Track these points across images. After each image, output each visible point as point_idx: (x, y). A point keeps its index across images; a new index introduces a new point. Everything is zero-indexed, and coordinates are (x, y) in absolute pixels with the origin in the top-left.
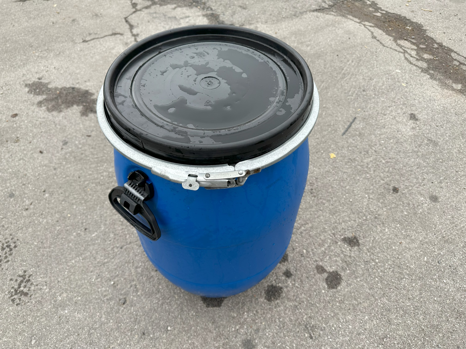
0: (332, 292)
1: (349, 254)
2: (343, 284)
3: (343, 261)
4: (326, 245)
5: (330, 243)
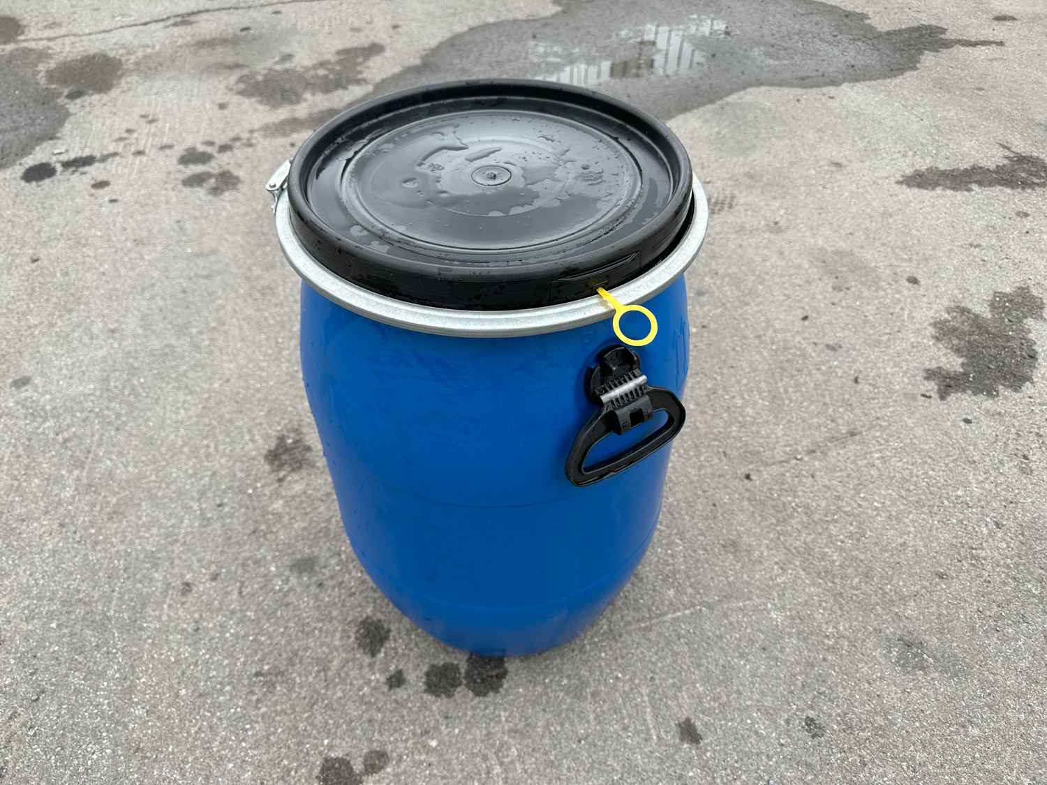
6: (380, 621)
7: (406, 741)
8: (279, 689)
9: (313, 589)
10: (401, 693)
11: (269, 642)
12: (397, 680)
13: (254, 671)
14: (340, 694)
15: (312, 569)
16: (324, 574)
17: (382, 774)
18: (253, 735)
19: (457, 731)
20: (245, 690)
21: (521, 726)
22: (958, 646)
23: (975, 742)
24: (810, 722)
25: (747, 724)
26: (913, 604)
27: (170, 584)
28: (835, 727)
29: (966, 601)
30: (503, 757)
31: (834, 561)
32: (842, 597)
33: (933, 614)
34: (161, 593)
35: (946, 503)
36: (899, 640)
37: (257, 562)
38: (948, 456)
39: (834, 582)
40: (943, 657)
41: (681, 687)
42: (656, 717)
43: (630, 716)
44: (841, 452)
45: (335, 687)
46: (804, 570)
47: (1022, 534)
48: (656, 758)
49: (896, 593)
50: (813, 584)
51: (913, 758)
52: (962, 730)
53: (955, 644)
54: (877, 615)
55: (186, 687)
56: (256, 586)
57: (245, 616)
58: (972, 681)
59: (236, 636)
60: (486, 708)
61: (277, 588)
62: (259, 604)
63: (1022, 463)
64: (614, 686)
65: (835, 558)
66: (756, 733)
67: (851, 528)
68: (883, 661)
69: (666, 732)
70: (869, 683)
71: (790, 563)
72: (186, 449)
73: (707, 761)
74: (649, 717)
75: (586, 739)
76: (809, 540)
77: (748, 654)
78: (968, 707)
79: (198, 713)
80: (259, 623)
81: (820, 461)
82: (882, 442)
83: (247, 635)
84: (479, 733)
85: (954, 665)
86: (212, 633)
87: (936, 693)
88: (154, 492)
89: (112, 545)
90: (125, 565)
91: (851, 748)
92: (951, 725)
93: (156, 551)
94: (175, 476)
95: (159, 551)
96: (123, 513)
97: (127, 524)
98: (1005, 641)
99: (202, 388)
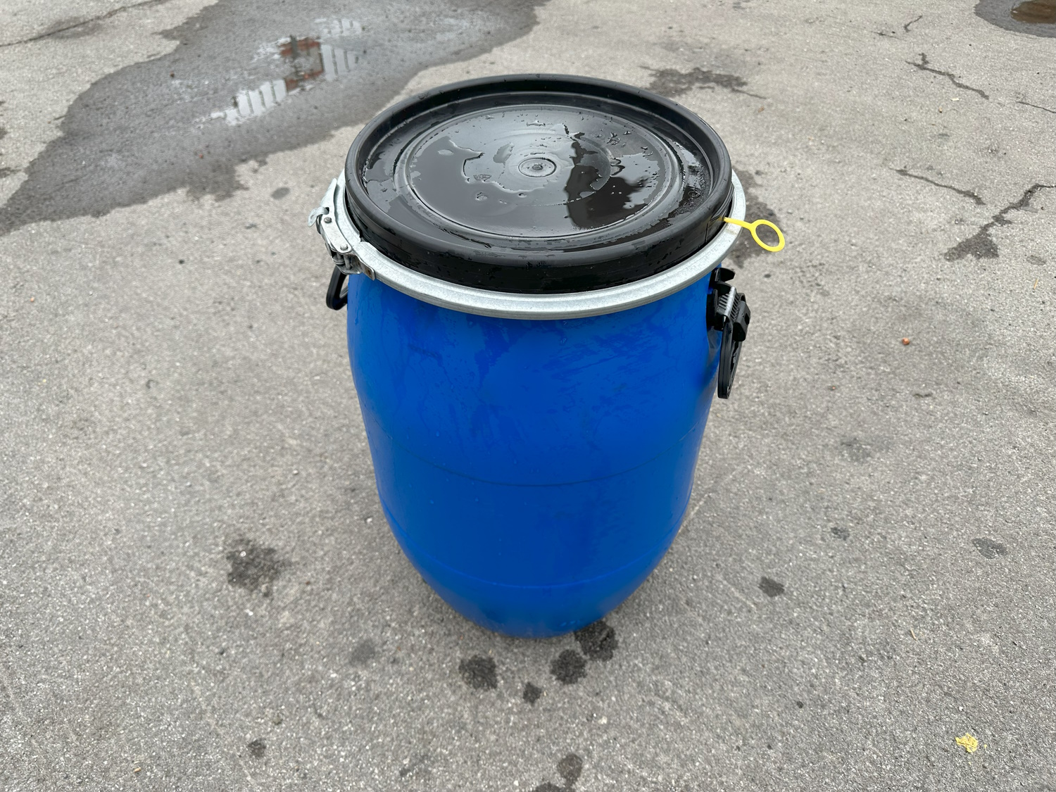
4: (645, 774)
5: (655, 783)
6: (476, 656)
7: (581, 734)
8: (435, 770)
9: (389, 668)
10: (544, 701)
11: (388, 739)
12: (532, 694)
13: (397, 773)
14: (493, 738)
15: (374, 653)
16: (389, 650)
17: (584, 773)
19: (613, 699)
21: (657, 662)
22: (875, 429)
23: (929, 484)
24: (835, 530)
25: (801, 557)
26: (830, 416)
28: (852, 524)
29: (857, 398)
30: (664, 693)
31: (763, 414)
32: (788, 436)
33: (846, 416)
34: (233, 769)
35: (797, 338)
36: (842, 445)
37: (312, 679)
38: (774, 305)
39: (774, 428)
40: (873, 441)
41: (741, 559)
42: (742, 591)
43: (725, 602)
45: (484, 735)
46: (750, 430)
47: (854, 337)
48: (766, 619)
49: (816, 414)
50: (764, 436)
51: (906, 516)
52: (917, 481)
53: (873, 429)
54: (817, 436)
56: (330, 701)
57: (344, 732)
58: (899, 447)
59: (350, 755)
60: (621, 666)
61: (354, 688)
62: (348, 714)
63: (819, 289)
64: (698, 589)
65: (762, 411)
66: (812, 559)
67: (756, 385)
68: (843, 464)
69: (757, 597)
70: (847, 483)
71: (738, 430)
72: (129, 621)
73: (798, 598)
74: (737, 594)
75: (709, 638)
76: (736, 407)
77: (763, 509)
78: (909, 464)
80: (363, 730)
83: (361, 748)
84: (631, 688)
85: (883, 442)
86: (324, 769)
87: (886, 466)
88: (131, 683)
89: (127, 761)
90: (161, 771)
91: (870, 533)
92: (909, 481)
93: (188, 734)
94: (141, 653)
95: (191, 734)
96: (111, 723)
97: (127, 731)
98: (896, 411)
99: (92, 554)
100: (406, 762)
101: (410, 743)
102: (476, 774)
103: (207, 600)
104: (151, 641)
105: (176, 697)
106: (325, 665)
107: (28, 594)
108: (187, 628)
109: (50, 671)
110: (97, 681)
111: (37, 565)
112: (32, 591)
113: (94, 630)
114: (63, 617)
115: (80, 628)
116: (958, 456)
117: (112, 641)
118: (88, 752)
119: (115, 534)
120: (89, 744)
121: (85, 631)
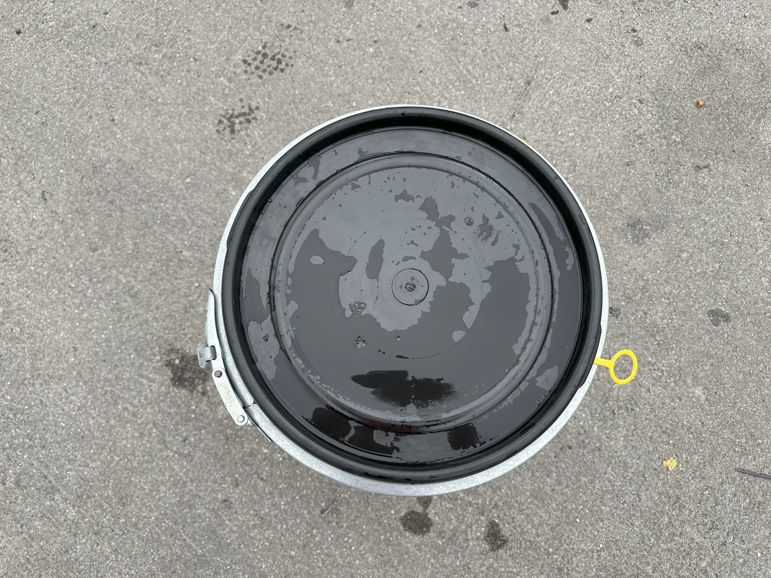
0: (397, 525)
1: (470, 537)
2: (417, 539)
3: (455, 529)
4: (470, 499)
5: (477, 504)
8: (342, 509)
11: (309, 491)
13: (319, 512)
17: (433, 503)
18: (353, 541)
20: (325, 525)
22: (657, 208)
23: (687, 261)
26: (623, 196)
27: (213, 509)
28: (623, 303)
29: (648, 174)
33: (636, 195)
34: (216, 518)
35: (607, 104)
36: (628, 226)
37: (251, 455)
40: (652, 221)
44: (530, 104)
47: (656, 99)
49: (612, 195)
51: (665, 293)
52: (679, 259)
53: (655, 208)
54: (610, 218)
55: (292, 550)
56: (267, 469)
57: (281, 489)
58: (672, 226)
59: (287, 503)
61: (281, 459)
62: (280, 476)
67: (566, 164)
68: (626, 246)
70: (626, 265)
72: (112, 422)
78: (676, 243)
79: (313, 555)
80: (292, 486)
81: (522, 121)
82: (549, 77)
83: (293, 499)
85: (660, 222)
86: (272, 513)
87: (659, 247)
88: (130, 467)
89: (147, 518)
90: (171, 522)
91: (636, 310)
92: (673, 260)
93: (180, 498)
94: (129, 445)
95: (182, 497)
96: (127, 495)
97: (140, 499)
98: (677, 187)
99: (63, 369)
100: (323, 505)
101: (323, 492)
102: (367, 508)
103: (162, 401)
104: (133, 436)
105: (164, 474)
106: (258, 444)
107: (30, 407)
108: (155, 424)
109: (72, 462)
110: (107, 468)
111: (26, 382)
112: (32, 404)
113: (89, 431)
114: (63, 422)
115: (79, 430)
116: (716, 232)
117: (106, 438)
118: (120, 514)
119: (74, 351)
120: (118, 509)
121: (84, 432)
